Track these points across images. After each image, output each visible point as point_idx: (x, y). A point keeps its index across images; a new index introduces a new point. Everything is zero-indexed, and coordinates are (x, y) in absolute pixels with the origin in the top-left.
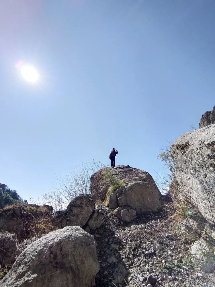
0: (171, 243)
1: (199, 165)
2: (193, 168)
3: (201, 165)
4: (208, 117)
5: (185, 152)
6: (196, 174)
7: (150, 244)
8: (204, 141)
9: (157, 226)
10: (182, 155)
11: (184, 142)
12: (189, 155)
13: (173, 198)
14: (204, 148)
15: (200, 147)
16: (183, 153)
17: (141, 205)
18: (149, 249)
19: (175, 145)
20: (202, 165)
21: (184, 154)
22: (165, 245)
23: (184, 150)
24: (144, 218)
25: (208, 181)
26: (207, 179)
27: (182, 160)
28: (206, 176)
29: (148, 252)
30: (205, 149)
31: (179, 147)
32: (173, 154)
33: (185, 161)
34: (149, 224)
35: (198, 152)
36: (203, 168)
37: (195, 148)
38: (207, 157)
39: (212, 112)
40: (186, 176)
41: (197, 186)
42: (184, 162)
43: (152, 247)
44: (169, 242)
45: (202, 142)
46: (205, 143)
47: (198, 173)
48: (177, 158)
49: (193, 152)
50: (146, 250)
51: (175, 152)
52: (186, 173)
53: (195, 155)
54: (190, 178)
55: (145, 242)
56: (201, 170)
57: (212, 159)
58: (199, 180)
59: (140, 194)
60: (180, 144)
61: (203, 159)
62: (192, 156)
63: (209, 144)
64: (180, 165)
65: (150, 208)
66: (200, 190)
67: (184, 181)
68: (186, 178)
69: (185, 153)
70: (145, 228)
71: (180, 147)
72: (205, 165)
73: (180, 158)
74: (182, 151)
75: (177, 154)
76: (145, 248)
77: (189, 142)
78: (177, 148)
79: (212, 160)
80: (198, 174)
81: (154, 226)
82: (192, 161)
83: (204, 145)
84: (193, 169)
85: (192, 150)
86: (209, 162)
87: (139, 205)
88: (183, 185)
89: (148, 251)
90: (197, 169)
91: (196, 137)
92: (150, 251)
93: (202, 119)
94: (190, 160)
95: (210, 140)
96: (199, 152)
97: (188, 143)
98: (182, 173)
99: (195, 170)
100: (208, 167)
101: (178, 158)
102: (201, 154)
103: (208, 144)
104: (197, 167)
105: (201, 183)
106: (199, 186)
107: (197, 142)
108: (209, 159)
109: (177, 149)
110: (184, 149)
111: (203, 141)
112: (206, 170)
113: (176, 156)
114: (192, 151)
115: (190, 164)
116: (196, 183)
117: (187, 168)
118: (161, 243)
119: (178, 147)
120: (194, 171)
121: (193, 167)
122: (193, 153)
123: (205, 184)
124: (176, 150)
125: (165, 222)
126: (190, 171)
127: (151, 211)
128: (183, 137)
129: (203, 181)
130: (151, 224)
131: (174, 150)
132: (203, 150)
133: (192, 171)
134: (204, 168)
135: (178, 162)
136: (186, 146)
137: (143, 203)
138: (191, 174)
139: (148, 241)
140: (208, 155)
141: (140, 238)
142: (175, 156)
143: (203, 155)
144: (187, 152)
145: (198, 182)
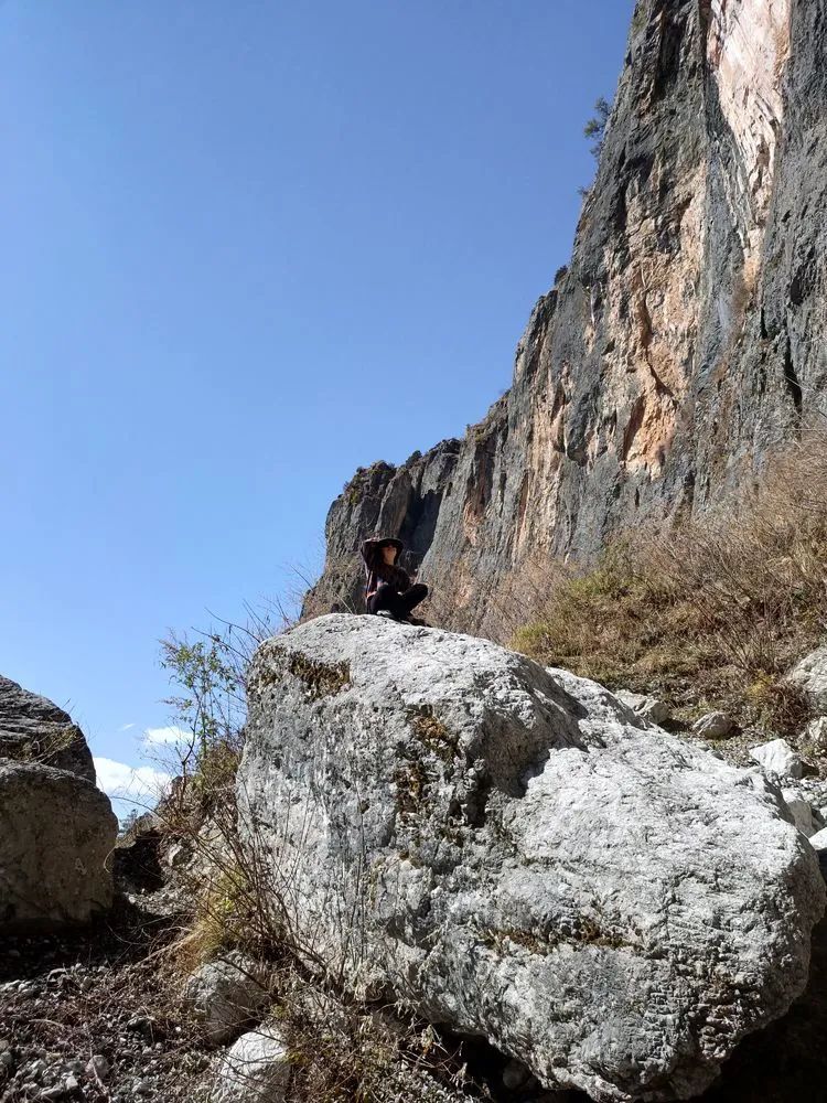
0: (147, 1050)
1: (359, 765)
2: (330, 767)
3: (366, 768)
4: (377, 488)
5: (319, 695)
6: (334, 792)
7: (61, 1061)
8: (403, 691)
9: (93, 985)
10: (305, 702)
11: (329, 657)
12: (337, 719)
13: (167, 864)
14: (398, 715)
15: (387, 704)
16: (309, 694)
17: (18, 888)
18: (54, 1081)
19: (289, 649)
20: (369, 770)
21: (314, 700)
22: (120, 1057)
23: (318, 688)
24: (16, 953)
25: (366, 826)
26: (368, 817)
27: (297, 721)
28: (367, 807)
29: (51, 1090)
30: (398, 721)
31: (302, 666)
32: (261, 683)
33: (309, 730)
34: (53, 980)
35: (372, 719)
36: (365, 780)
37: (367, 703)
38: (394, 748)
39: (397, 476)
40: (284, 788)
41: (316, 832)
42: (303, 735)
43: (67, 1070)
44: (140, 1048)
45: (395, 689)
46: (404, 696)
47: (344, 790)
48: (274, 706)
49: (356, 712)
50: (42, 1085)
51: (274, 678)
52: (289, 777)
53: (360, 726)
54: (297, 800)
55: (33, 1056)
56: (358, 784)
57: (407, 758)
58: (336, 813)
59: (33, 832)
60: (310, 655)
61: (381, 750)
62: (347, 725)
63: (413, 707)
64: (277, 738)
65: (59, 906)
66: (322, 851)
67: (270, 804)
68: (284, 795)
69: (319, 703)
70: (36, 995)
71: (309, 666)
72: (380, 771)
73: (289, 712)
74: (309, 687)
75: (285, 688)
76: (38, 1076)
77: (352, 667)
78: (294, 664)
79: (405, 761)
80: (341, 793)
81: (82, 985)
82: (337, 740)
83: (400, 706)
84: (327, 772)
85: (352, 705)
86: (395, 764)
87: (10, 886)
88: (255, 821)
89: (52, 1085)
90: (347, 776)
91: (381, 659)
92: (57, 1088)
93: (353, 487)
94: (333, 736)
95: (421, 696)
96: (378, 723)
97: (345, 667)
98: (273, 771)
99: (335, 778)
100: (384, 781)
101: (279, 707)
102: (382, 731)
103: (410, 706)
104: (349, 769)
105: (338, 826)
106: (325, 836)
107: (381, 683)
108: (397, 755)
109: (292, 671)
110: (318, 681)
111: (399, 689)
112: (375, 787)
113: (273, 697)
114: (353, 709)
115: (325, 749)
116: (313, 823)
117: (305, 758)
118: (107, 1052)
119: (297, 662)
120: (328, 779)
121: (331, 764)
122: (354, 717)
123: (349, 832)
124: (286, 672)
125: (132, 972)
126: (312, 776)
127: (59, 918)
128: (330, 631)
129: (346, 822)
130: (68, 977)
131: (274, 667)
132: (392, 723)
133: (321, 779)
134: (372, 780)
135: (276, 722)
136: (333, 676)
137: (30, 881)
138: (312, 784)
139: (50, 1050)
140: (401, 744)
141: (12, 1035)
142: (268, 695)
143: (385, 738)
144: (331, 702)
145: (326, 821)
